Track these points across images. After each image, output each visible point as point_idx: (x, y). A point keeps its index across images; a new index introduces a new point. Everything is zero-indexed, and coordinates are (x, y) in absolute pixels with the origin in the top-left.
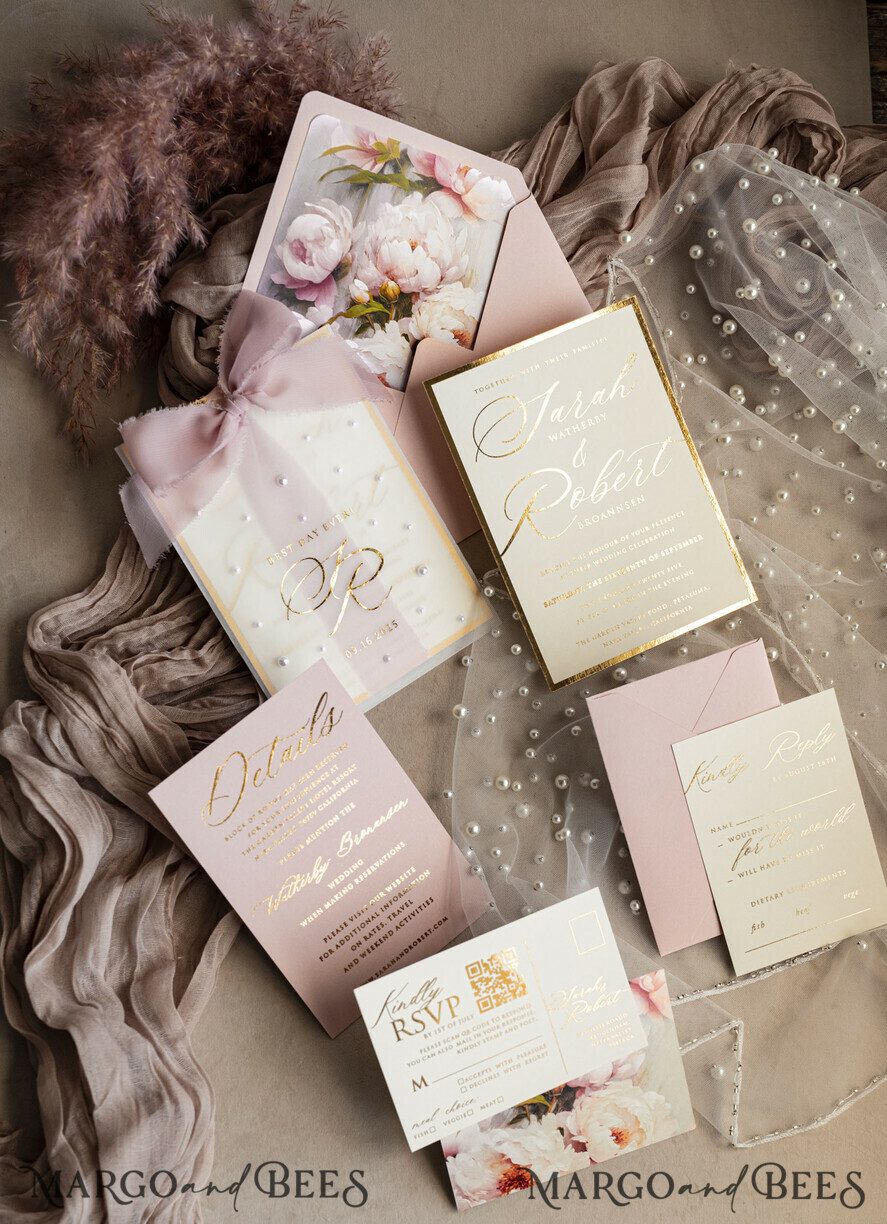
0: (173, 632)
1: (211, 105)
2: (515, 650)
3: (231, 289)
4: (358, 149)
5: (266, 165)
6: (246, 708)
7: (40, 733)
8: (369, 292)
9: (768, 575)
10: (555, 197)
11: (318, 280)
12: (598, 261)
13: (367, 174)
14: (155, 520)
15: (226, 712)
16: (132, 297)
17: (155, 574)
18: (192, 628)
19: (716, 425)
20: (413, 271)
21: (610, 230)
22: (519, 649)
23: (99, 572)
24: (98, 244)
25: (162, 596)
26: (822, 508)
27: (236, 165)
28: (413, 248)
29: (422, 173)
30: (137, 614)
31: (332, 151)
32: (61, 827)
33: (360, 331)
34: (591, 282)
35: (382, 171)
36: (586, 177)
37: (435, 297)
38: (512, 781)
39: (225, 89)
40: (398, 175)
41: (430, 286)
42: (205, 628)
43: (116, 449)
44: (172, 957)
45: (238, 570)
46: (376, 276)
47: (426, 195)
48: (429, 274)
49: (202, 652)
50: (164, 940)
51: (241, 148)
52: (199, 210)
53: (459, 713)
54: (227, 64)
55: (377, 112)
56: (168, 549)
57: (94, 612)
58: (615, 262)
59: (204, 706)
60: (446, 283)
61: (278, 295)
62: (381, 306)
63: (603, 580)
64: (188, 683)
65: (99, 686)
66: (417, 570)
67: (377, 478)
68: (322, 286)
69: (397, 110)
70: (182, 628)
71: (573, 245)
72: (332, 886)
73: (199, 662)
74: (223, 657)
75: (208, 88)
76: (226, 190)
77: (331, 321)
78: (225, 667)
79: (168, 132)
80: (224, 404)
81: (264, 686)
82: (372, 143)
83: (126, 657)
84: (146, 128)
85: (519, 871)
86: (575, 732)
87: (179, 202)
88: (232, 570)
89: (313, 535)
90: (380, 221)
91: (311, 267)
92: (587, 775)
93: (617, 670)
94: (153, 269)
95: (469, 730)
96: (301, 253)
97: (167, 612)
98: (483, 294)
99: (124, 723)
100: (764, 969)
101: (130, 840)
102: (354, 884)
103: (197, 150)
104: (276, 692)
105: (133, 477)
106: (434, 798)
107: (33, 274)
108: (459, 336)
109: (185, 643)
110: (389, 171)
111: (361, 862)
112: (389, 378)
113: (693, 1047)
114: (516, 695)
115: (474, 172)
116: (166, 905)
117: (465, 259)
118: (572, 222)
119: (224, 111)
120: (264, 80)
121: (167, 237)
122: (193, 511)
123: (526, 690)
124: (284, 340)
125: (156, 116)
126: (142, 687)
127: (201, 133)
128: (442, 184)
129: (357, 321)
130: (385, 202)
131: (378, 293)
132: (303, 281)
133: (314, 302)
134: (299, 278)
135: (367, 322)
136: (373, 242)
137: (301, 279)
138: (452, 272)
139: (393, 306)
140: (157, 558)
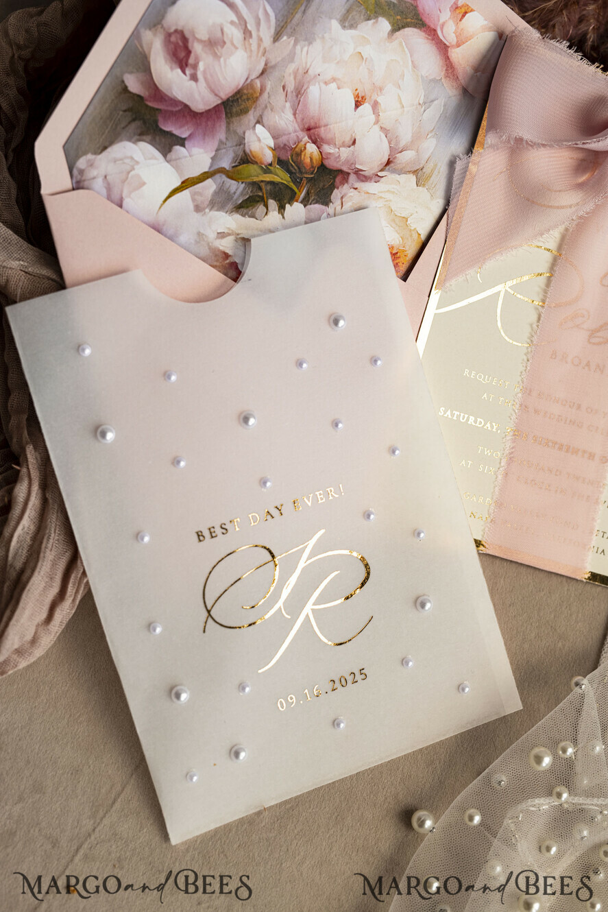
8: (274, 150)
11: (199, 105)
20: (348, 140)
28: (358, 104)
33: (246, 206)
37: (370, 187)
41: (368, 167)
46: (291, 129)
47: (397, 28)
48: (371, 150)
60: (394, 171)
61: (130, 112)
62: (287, 176)
68: (203, 120)
77: (204, 178)
90: (317, 45)
91: (193, 83)
96: (182, 54)
115: (476, 18)
117: (429, 145)
128: (424, 19)
129: (244, 189)
130: (331, 18)
131: (286, 156)
132: (175, 101)
133: (185, 139)
134: (170, 95)
135: (260, 194)
136: (299, 77)
137: (172, 97)
138: (405, 158)
139: (305, 181)
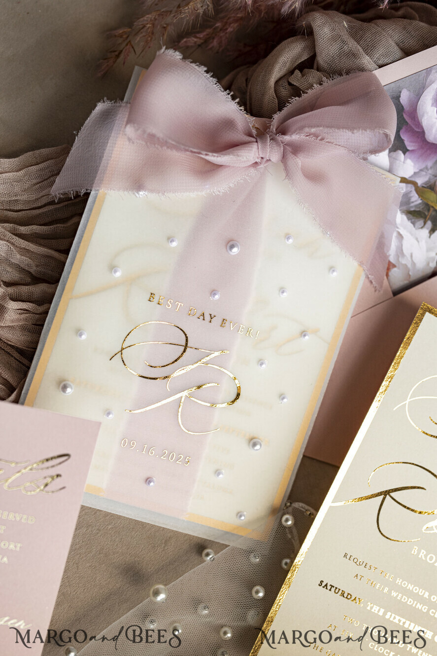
0: (11, 265)
2: (257, 592)
3: (366, 61)
11: (431, 137)
14: (101, 158)
17: (51, 207)
18: (29, 280)
22: (261, 595)
25: (34, 228)
33: (414, 215)
42: (37, 290)
43: (136, 68)
45: (118, 274)
49: (13, 305)
56: (83, 192)
63: (385, 614)
66: (252, 439)
67: (303, 334)
68: (427, 147)
74: (23, 328)
77: (403, 180)
78: (16, 338)
80: (260, 134)
81: (28, 390)
88: (113, 268)
89: (207, 317)
104: (32, 405)
105: (123, 104)
109: (8, 284)
112: (394, 272)
122: (137, 185)
129: (420, 204)
132: (420, 124)
133: (408, 150)
134: (420, 119)
135: (426, 213)
137: (420, 121)
140: (66, 191)
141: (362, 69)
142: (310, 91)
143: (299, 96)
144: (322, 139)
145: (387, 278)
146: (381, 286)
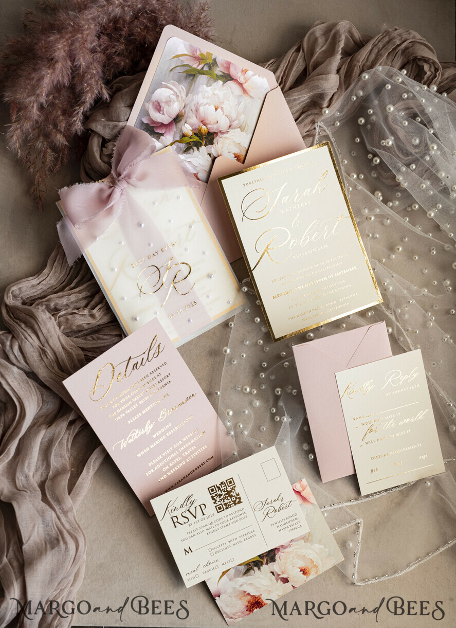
0: (80, 300)
1: (117, 29)
2: (257, 320)
3: (121, 124)
4: (191, 56)
5: (143, 61)
6: (115, 341)
7: (8, 347)
8: (192, 131)
9: (389, 289)
10: (291, 88)
11: (166, 122)
12: (311, 123)
13: (195, 69)
14: (74, 240)
15: (105, 343)
16: (70, 125)
17: (72, 270)
18: (90, 299)
19: (367, 211)
20: (215, 122)
21: (318, 107)
22: (259, 320)
23: (44, 267)
24: (54, 97)
25: (76, 281)
26: (418, 257)
27: (127, 61)
28: (216, 109)
29: (223, 71)
30: (62, 290)
31: (178, 56)
32: (16, 397)
33: (186, 151)
34: (307, 133)
35: (203, 68)
36: (307, 78)
37: (226, 136)
38: (251, 389)
39: (124, 21)
40: (210, 72)
41: (224, 129)
42: (97, 299)
43: (56, 203)
44: (69, 469)
45: (116, 270)
46: (196, 123)
47: (224, 82)
48: (223, 124)
49: (95, 311)
50: (65, 460)
51: (130, 53)
52: (107, 83)
53: (226, 351)
54: (126, 8)
55: (202, 38)
56: (80, 257)
57: (40, 287)
58: (319, 124)
59: (94, 339)
60: (233, 129)
61: (145, 129)
62: (198, 138)
63: (304, 286)
64: (86, 327)
65: (40, 325)
66: (208, 276)
67: (190, 227)
68: (168, 126)
69: (212, 38)
70: (85, 298)
71: (298, 113)
72: (154, 436)
73: (92, 316)
74: (105, 315)
75: (115, 20)
76: (122, 73)
77: (171, 144)
78: (106, 319)
79: (94, 41)
80: (113, 183)
81: (126, 331)
82: (198, 53)
83: (55, 311)
84: (82, 38)
85: (252, 435)
86: (286, 365)
87: (97, 78)
88: (112, 270)
89: (155, 254)
90: (200, 95)
91: (163, 116)
92: (290, 387)
93: (309, 334)
94: (82, 111)
95: (230, 361)
96: (159, 108)
97: (77, 290)
98: (251, 135)
99: (52, 345)
100: (376, 493)
101: (51, 406)
102: (166, 436)
103: (108, 52)
104: (131, 333)
105: (64, 218)
106: (210, 395)
107: (19, 110)
108: (237, 157)
109: (86, 306)
110: (206, 69)
111: (170, 425)
112: (200, 176)
113: (336, 532)
114: (256, 344)
115: (250, 73)
116: (68, 441)
117: (242, 117)
118: (298, 102)
119: (123, 33)
120: (145, 18)
121: (90, 95)
122: (95, 238)
123: (261, 342)
124: (147, 152)
125: (88, 32)
126: (62, 327)
127: (111, 43)
128: (233, 77)
129: (185, 145)
130: (203, 85)
131: (197, 132)
133: (163, 134)
135: (190, 146)
136: (196, 105)
137: (157, 121)
138: (235, 123)
139: (204, 139)
140: (74, 261)
141: (123, 128)
142: (114, 152)
143: (112, 157)
144: (134, 164)
145: (199, 180)
146: (200, 185)
